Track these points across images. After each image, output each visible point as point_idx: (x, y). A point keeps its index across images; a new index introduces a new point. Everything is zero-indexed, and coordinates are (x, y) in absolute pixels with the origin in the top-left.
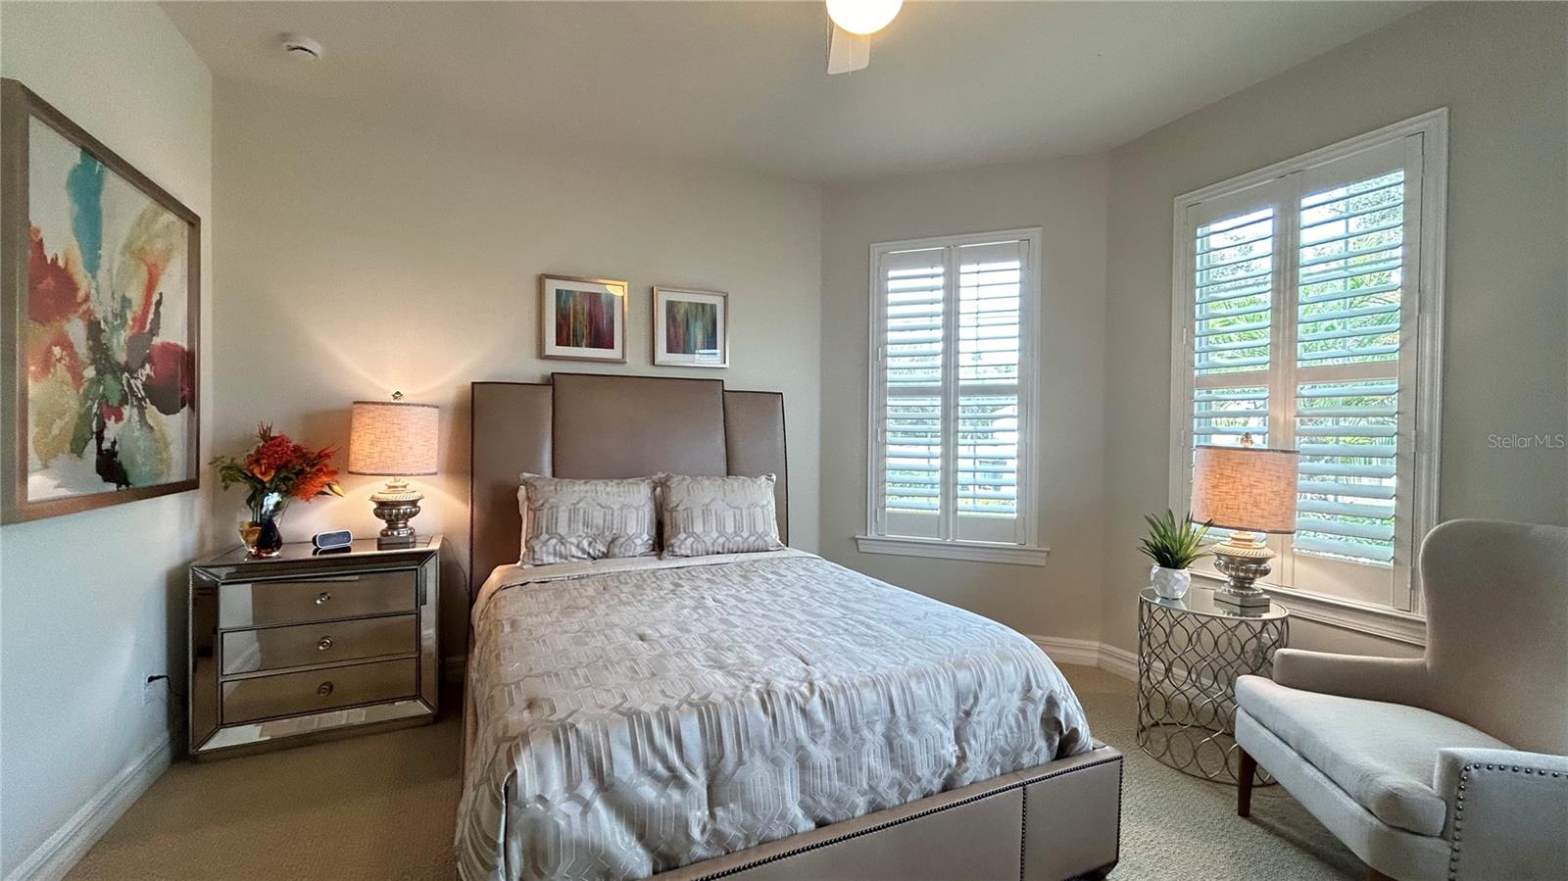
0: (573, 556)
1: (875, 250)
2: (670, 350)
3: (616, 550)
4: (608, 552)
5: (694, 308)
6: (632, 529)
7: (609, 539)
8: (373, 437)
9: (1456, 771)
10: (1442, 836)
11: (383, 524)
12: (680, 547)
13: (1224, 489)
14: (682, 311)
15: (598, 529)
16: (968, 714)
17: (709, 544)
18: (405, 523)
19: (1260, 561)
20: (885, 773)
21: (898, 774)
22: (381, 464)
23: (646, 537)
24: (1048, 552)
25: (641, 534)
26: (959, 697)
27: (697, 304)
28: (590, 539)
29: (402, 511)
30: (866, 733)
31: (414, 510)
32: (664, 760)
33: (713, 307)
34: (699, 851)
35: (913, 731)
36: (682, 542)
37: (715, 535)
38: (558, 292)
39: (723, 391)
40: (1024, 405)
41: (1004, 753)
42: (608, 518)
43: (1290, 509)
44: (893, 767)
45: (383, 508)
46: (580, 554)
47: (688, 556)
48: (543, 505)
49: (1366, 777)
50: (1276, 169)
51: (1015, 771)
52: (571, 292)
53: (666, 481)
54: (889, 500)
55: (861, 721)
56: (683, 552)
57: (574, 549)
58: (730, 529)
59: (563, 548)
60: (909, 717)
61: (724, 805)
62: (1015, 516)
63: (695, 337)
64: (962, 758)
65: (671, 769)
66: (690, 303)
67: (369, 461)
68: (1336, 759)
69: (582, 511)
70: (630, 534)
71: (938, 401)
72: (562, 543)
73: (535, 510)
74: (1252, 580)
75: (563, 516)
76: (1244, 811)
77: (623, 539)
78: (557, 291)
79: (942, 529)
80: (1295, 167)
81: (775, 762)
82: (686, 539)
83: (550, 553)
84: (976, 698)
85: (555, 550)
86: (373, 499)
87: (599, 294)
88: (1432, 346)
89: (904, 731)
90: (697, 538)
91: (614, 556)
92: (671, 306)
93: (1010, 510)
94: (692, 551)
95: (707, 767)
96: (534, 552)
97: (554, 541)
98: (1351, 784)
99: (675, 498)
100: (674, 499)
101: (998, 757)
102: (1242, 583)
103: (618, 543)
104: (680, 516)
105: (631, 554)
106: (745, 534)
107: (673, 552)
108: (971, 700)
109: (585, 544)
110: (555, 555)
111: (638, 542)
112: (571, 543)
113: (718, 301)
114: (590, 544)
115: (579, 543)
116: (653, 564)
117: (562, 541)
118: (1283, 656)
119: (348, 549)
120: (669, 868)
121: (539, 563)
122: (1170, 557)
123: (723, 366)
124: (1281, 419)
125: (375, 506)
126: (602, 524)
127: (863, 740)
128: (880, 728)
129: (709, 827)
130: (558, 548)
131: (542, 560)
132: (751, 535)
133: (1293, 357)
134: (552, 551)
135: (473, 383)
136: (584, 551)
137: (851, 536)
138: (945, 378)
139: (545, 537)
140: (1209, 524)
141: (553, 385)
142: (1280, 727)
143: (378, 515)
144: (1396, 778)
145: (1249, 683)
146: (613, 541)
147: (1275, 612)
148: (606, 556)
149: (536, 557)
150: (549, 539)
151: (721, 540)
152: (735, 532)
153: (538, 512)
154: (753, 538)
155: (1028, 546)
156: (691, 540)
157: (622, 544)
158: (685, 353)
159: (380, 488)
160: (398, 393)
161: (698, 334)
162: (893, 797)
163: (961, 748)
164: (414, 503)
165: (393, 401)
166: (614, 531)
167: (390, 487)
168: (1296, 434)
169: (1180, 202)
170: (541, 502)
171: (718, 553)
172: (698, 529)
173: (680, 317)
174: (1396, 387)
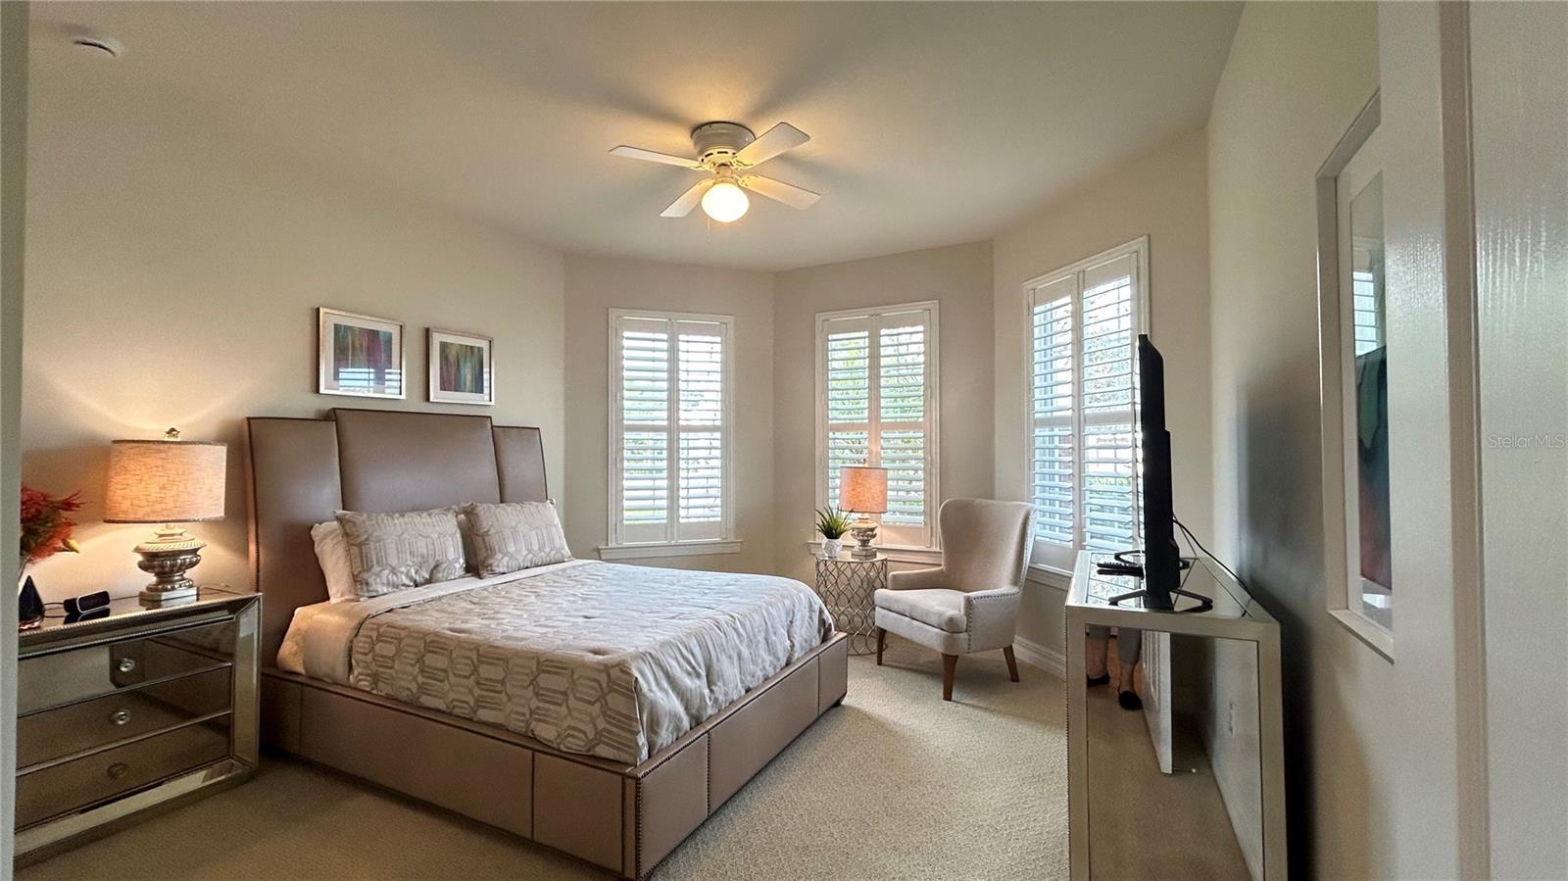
0: (404, 585)
1: (613, 313)
2: (443, 388)
3: (440, 575)
4: (431, 577)
5: (464, 350)
6: (451, 556)
7: (432, 566)
8: (163, 481)
9: (969, 602)
10: (966, 631)
11: (151, 578)
12: (498, 566)
13: (858, 490)
14: (454, 353)
15: (423, 557)
16: (791, 622)
17: (521, 559)
18: (182, 575)
19: (872, 530)
20: (768, 658)
21: (771, 658)
22: (177, 509)
23: (462, 561)
24: (741, 542)
25: (458, 558)
26: (787, 614)
27: (467, 346)
28: (417, 567)
29: (179, 561)
30: (759, 638)
31: (195, 559)
32: (690, 663)
33: (480, 350)
34: (710, 711)
35: (775, 634)
36: (500, 562)
37: (525, 553)
38: (337, 327)
39: (492, 427)
40: (725, 440)
41: (806, 641)
42: (431, 547)
43: (885, 500)
44: (770, 655)
45: (152, 561)
46: (407, 582)
47: (504, 573)
48: (367, 539)
49: (940, 615)
50: (872, 310)
51: (811, 650)
52: (350, 327)
53: (473, 509)
54: (626, 514)
55: (756, 630)
56: (501, 570)
57: (403, 577)
58: (536, 547)
59: (395, 578)
60: (773, 627)
61: (715, 684)
62: (719, 519)
63: (465, 376)
64: (792, 646)
65: (693, 668)
66: (461, 345)
67: (158, 507)
68: (928, 613)
69: (406, 542)
70: (451, 559)
71: (664, 435)
72: (395, 574)
73: (360, 545)
74: (869, 541)
75: (391, 549)
76: (880, 663)
77: (444, 566)
78: (335, 325)
79: (669, 536)
80: (878, 312)
81: (730, 657)
82: (502, 558)
83: (383, 584)
84: (793, 612)
85: (388, 580)
86: (137, 550)
87: (378, 332)
88: (936, 415)
89: (772, 634)
90: (511, 557)
91: (437, 581)
92: (444, 346)
93: (716, 515)
94: (508, 567)
95: (706, 665)
96: (367, 584)
97: (387, 572)
98: (934, 620)
99: (485, 523)
100: (484, 525)
101: (804, 644)
102: (864, 543)
103: (440, 569)
104: (494, 540)
105: (453, 577)
106: (547, 550)
107: (492, 570)
108: (791, 615)
109: (413, 571)
110: (388, 584)
111: (457, 566)
112: (402, 573)
113: (484, 345)
114: (416, 573)
115: (408, 571)
116: (473, 583)
117: (394, 571)
118: (894, 576)
119: (106, 613)
120: (698, 725)
121: (374, 594)
122: (832, 532)
123: (490, 403)
124: (875, 450)
125: (140, 558)
126: (425, 551)
127: (758, 641)
128: (763, 635)
129: (712, 698)
130: (390, 577)
131: (377, 591)
132: (552, 550)
133: (878, 417)
134: (385, 582)
135: (249, 419)
136: (411, 579)
137: (595, 546)
138: (669, 419)
139: (376, 569)
140: (852, 511)
141: (336, 420)
142: (901, 608)
143: (143, 567)
144: (951, 612)
145: (880, 593)
146: (436, 567)
147: (880, 556)
148: (429, 581)
149: (371, 589)
150: (381, 571)
151: (529, 557)
152: (539, 549)
153: (363, 547)
154: (553, 552)
155: (729, 540)
156: (506, 558)
157: (445, 568)
158: (456, 390)
159: (147, 536)
160: (173, 430)
161: (467, 374)
162: (771, 672)
163: (791, 641)
164: (194, 551)
165: (166, 439)
166: (437, 558)
167: (161, 536)
168: (882, 458)
169: (820, 317)
170: (366, 536)
171: (527, 568)
172: (512, 549)
173: (452, 358)
174: (922, 435)
